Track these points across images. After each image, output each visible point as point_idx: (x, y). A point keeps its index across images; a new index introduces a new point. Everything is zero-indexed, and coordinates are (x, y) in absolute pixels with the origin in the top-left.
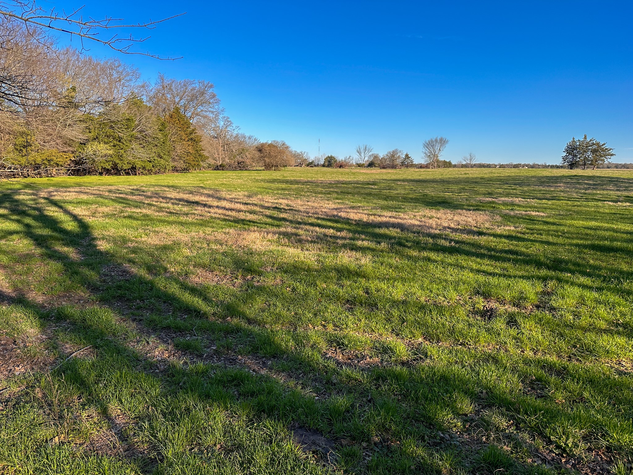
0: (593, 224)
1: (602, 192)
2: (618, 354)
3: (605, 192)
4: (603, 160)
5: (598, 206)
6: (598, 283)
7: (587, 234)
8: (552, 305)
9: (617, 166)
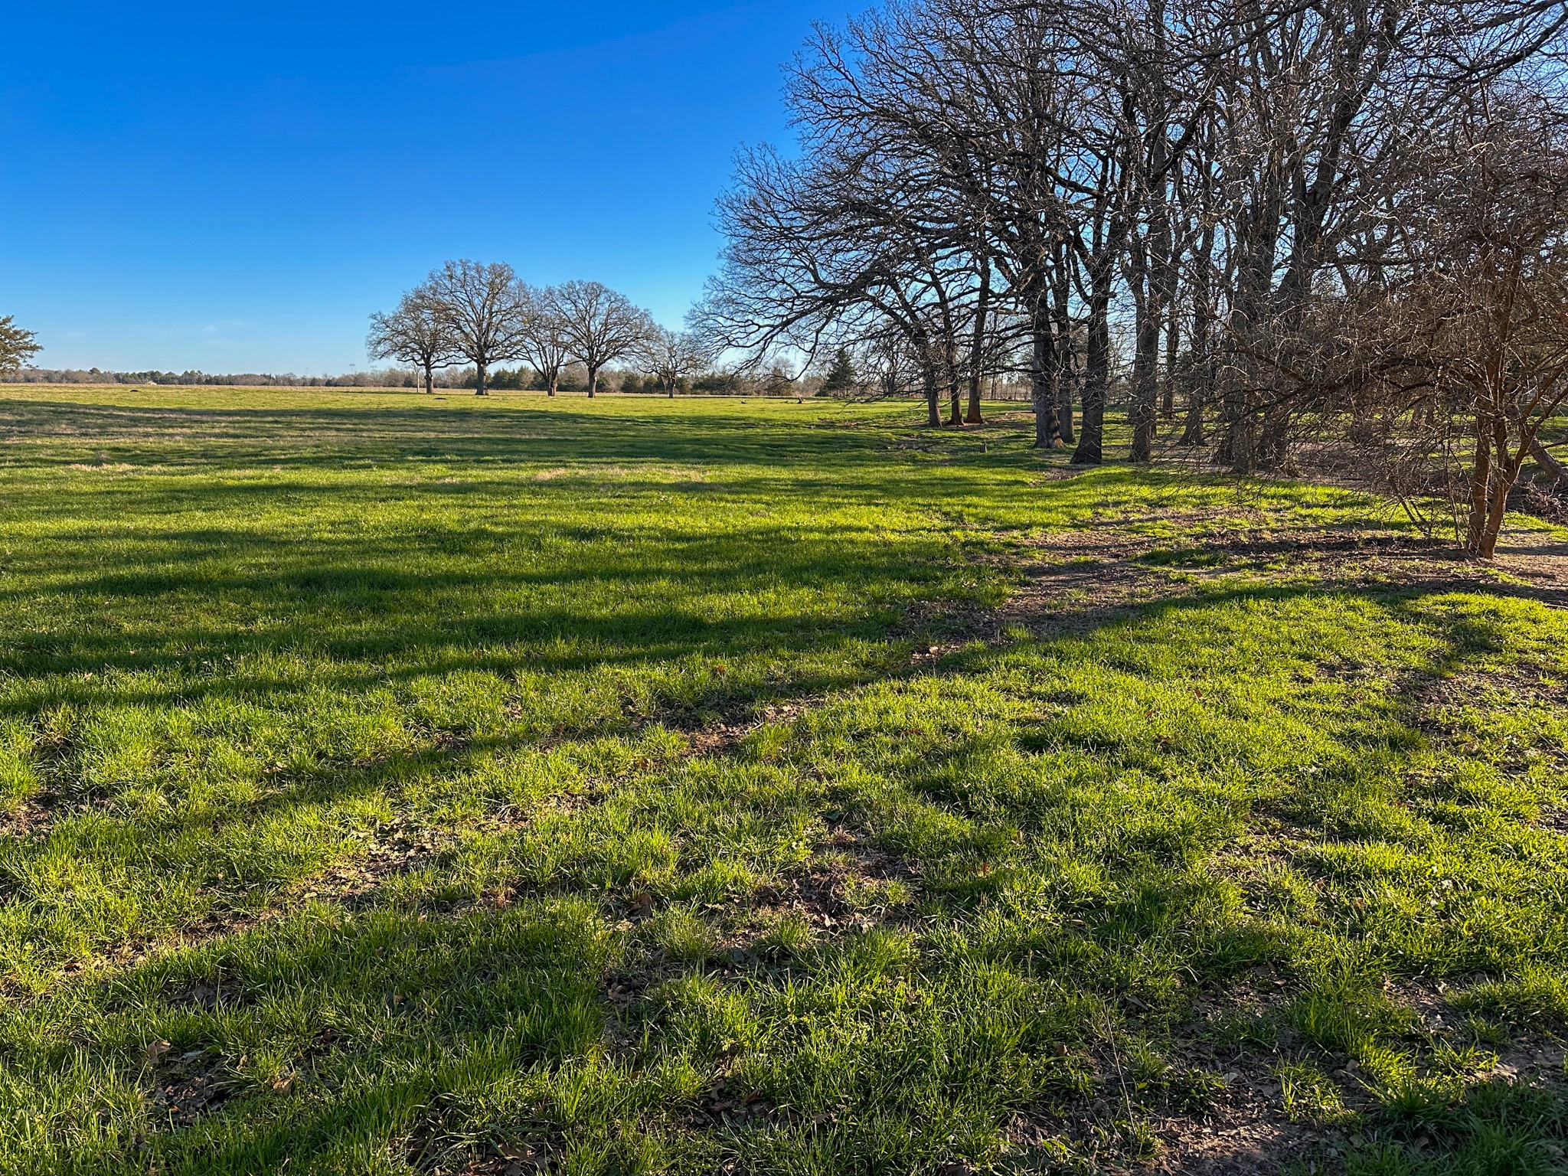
0: (71, 524)
1: (47, 441)
2: (322, 856)
3: (57, 441)
4: (14, 361)
5: (56, 478)
6: (175, 684)
7: (73, 555)
8: (89, 781)
9: (49, 377)
